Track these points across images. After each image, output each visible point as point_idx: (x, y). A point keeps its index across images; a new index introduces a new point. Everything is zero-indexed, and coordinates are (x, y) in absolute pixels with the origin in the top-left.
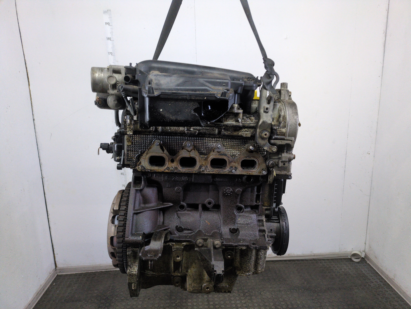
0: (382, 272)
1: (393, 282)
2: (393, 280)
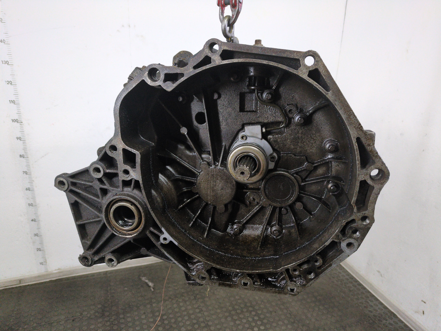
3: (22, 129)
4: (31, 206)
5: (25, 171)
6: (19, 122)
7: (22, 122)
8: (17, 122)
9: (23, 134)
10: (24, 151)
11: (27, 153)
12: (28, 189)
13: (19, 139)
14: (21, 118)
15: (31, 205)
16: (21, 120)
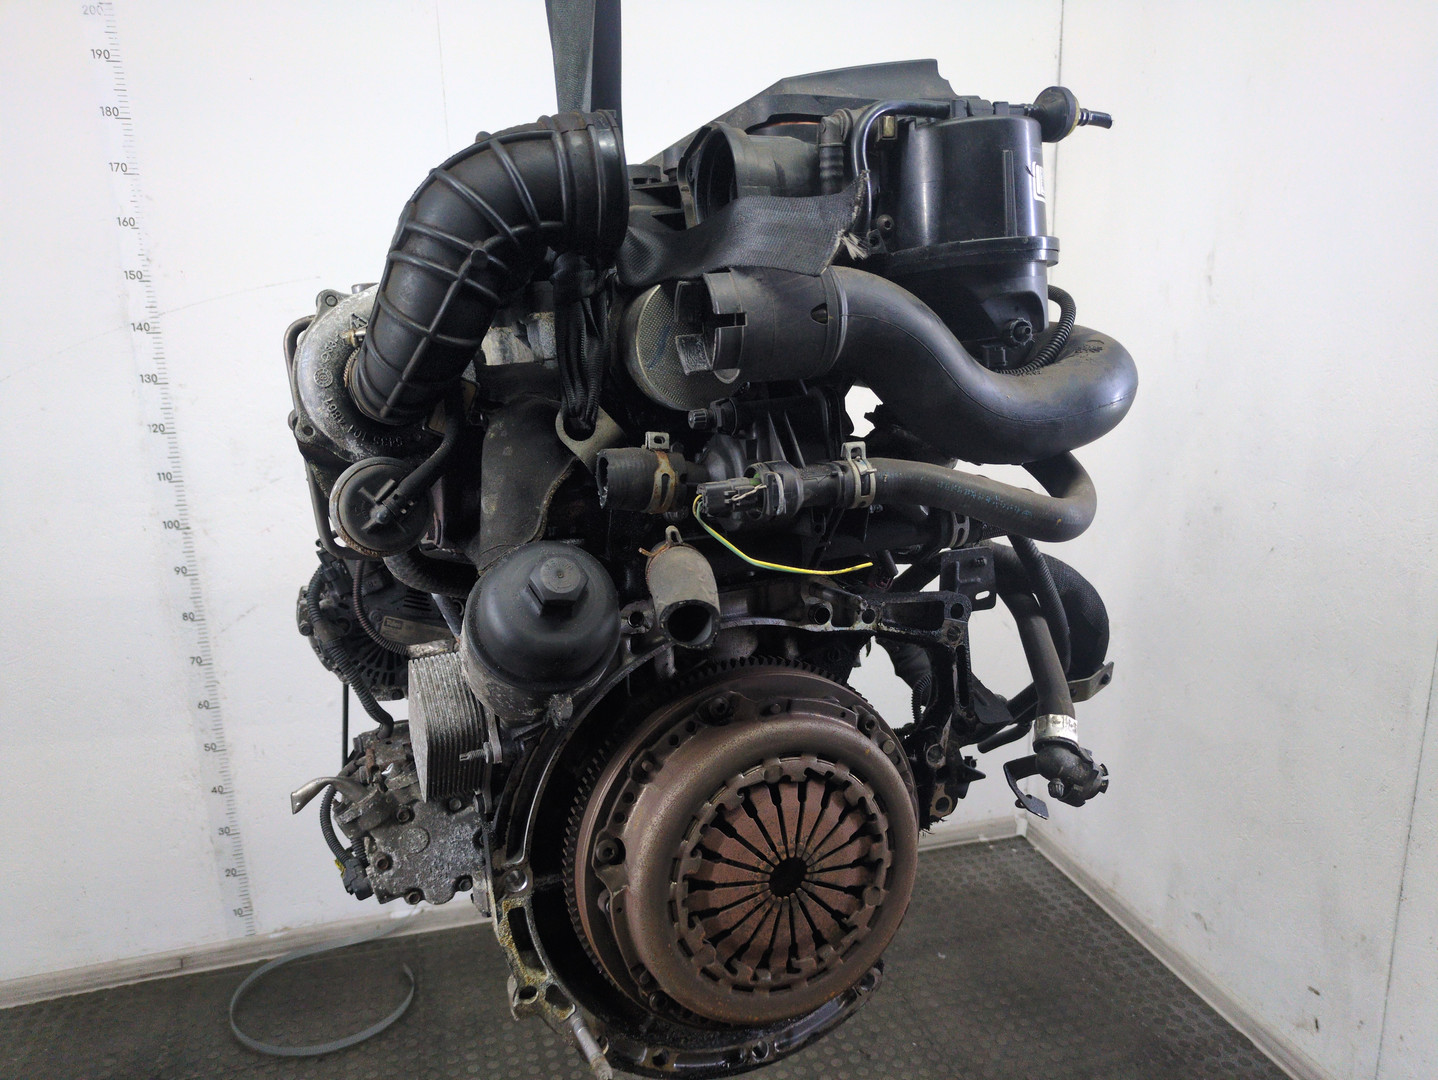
0: (1080, 873)
1: (1112, 898)
2: (1112, 894)
3: (188, 545)
4: (211, 751)
5: (195, 656)
6: (181, 527)
7: (188, 528)
8: (177, 528)
9: (192, 559)
10: (195, 602)
11: (201, 609)
12: (204, 705)
13: (180, 572)
14: (186, 517)
15: (210, 747)
16: (185, 522)
